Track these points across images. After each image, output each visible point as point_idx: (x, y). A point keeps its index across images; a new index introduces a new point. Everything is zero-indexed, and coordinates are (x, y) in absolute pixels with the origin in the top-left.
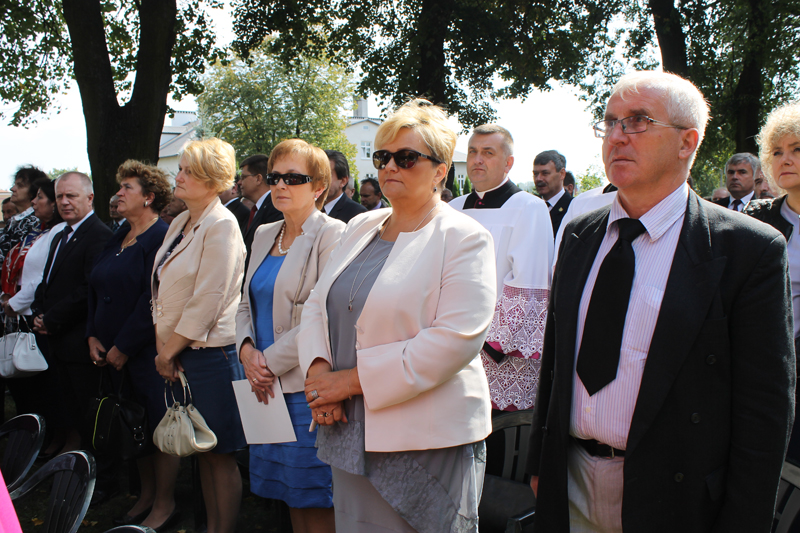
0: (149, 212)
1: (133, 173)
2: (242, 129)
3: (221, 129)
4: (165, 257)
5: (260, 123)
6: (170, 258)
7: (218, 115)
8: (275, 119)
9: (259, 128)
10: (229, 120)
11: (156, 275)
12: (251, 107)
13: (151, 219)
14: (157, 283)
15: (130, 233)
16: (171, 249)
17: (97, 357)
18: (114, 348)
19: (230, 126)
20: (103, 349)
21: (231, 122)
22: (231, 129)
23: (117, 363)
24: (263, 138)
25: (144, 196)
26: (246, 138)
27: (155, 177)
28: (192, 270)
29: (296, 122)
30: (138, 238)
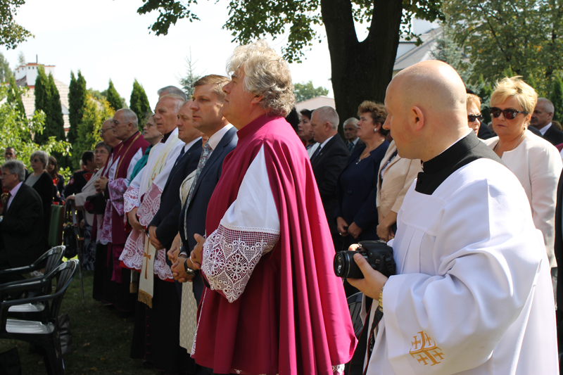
0: (377, 135)
1: (367, 110)
2: (490, 37)
3: (465, 38)
4: (386, 164)
5: (510, 28)
6: (389, 165)
7: (462, 22)
8: (528, 22)
9: (509, 35)
10: (474, 27)
11: (380, 176)
12: (500, 11)
13: (380, 141)
14: (381, 181)
15: (366, 150)
16: (390, 159)
17: (342, 230)
18: (353, 223)
19: (476, 34)
20: (346, 225)
21: (477, 29)
22: (477, 37)
23: (355, 233)
24: (514, 46)
25: (374, 125)
26: (494, 46)
27: (381, 112)
28: (403, 173)
29: (552, 25)
30: (371, 153)
